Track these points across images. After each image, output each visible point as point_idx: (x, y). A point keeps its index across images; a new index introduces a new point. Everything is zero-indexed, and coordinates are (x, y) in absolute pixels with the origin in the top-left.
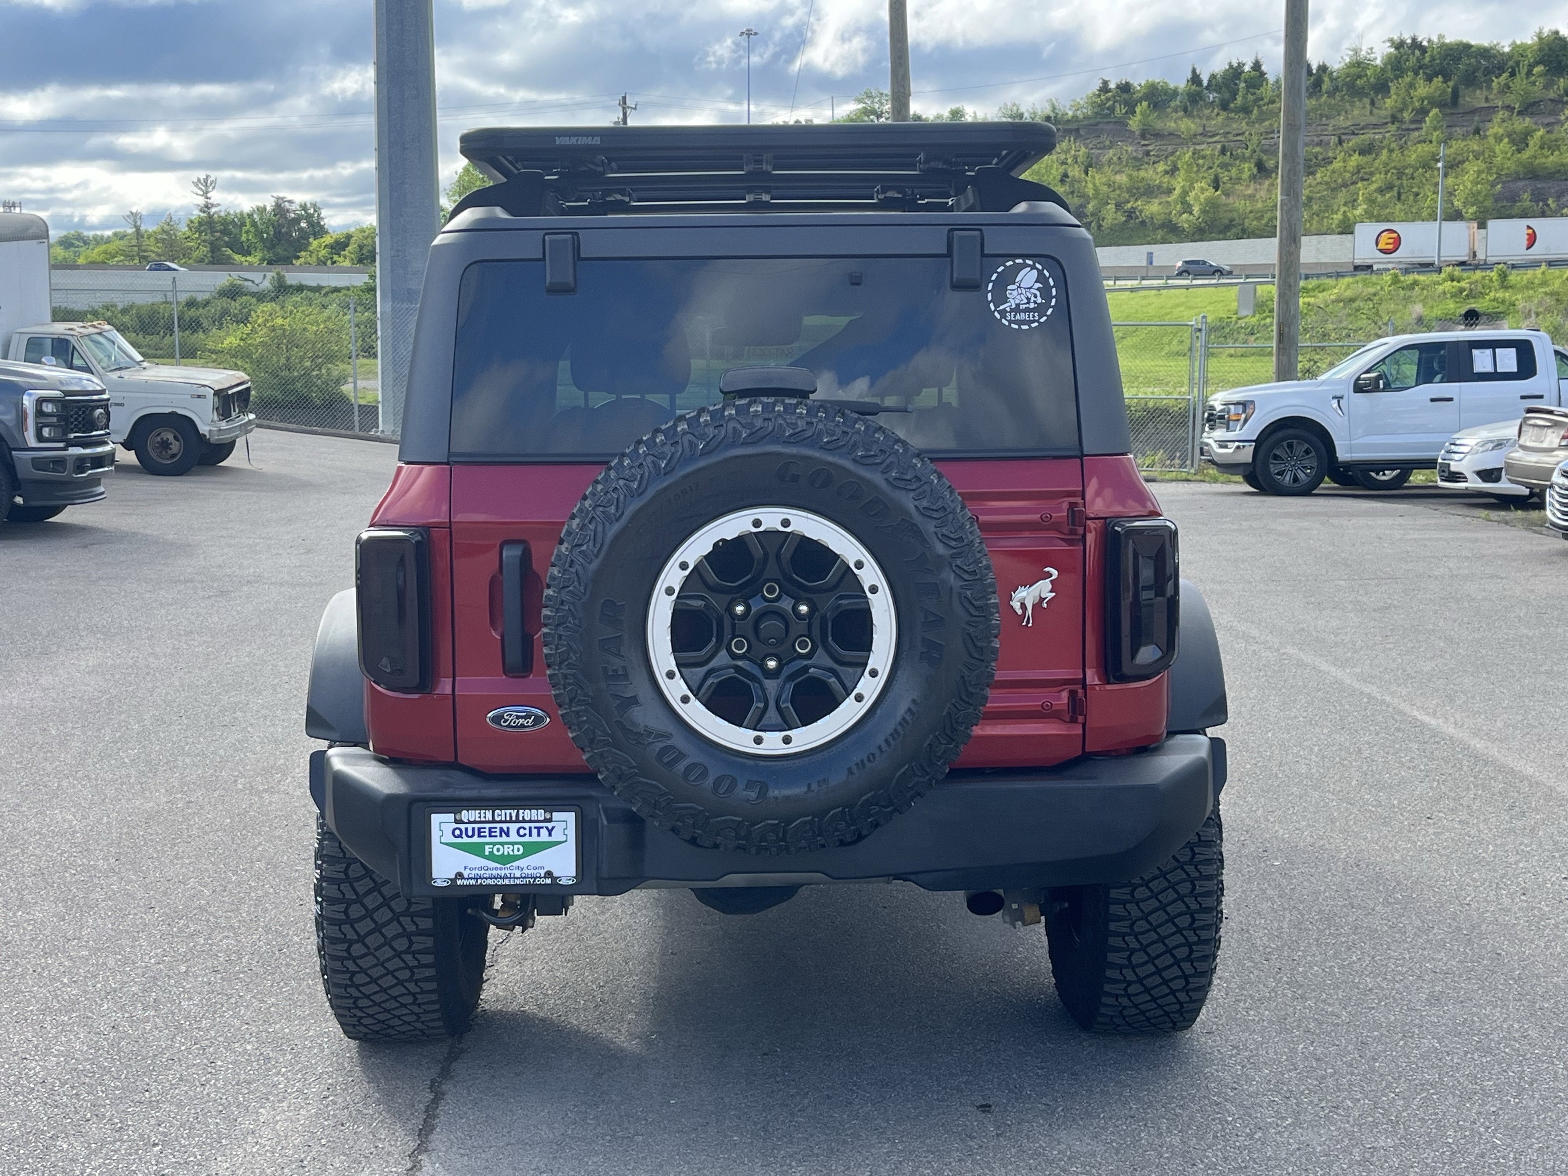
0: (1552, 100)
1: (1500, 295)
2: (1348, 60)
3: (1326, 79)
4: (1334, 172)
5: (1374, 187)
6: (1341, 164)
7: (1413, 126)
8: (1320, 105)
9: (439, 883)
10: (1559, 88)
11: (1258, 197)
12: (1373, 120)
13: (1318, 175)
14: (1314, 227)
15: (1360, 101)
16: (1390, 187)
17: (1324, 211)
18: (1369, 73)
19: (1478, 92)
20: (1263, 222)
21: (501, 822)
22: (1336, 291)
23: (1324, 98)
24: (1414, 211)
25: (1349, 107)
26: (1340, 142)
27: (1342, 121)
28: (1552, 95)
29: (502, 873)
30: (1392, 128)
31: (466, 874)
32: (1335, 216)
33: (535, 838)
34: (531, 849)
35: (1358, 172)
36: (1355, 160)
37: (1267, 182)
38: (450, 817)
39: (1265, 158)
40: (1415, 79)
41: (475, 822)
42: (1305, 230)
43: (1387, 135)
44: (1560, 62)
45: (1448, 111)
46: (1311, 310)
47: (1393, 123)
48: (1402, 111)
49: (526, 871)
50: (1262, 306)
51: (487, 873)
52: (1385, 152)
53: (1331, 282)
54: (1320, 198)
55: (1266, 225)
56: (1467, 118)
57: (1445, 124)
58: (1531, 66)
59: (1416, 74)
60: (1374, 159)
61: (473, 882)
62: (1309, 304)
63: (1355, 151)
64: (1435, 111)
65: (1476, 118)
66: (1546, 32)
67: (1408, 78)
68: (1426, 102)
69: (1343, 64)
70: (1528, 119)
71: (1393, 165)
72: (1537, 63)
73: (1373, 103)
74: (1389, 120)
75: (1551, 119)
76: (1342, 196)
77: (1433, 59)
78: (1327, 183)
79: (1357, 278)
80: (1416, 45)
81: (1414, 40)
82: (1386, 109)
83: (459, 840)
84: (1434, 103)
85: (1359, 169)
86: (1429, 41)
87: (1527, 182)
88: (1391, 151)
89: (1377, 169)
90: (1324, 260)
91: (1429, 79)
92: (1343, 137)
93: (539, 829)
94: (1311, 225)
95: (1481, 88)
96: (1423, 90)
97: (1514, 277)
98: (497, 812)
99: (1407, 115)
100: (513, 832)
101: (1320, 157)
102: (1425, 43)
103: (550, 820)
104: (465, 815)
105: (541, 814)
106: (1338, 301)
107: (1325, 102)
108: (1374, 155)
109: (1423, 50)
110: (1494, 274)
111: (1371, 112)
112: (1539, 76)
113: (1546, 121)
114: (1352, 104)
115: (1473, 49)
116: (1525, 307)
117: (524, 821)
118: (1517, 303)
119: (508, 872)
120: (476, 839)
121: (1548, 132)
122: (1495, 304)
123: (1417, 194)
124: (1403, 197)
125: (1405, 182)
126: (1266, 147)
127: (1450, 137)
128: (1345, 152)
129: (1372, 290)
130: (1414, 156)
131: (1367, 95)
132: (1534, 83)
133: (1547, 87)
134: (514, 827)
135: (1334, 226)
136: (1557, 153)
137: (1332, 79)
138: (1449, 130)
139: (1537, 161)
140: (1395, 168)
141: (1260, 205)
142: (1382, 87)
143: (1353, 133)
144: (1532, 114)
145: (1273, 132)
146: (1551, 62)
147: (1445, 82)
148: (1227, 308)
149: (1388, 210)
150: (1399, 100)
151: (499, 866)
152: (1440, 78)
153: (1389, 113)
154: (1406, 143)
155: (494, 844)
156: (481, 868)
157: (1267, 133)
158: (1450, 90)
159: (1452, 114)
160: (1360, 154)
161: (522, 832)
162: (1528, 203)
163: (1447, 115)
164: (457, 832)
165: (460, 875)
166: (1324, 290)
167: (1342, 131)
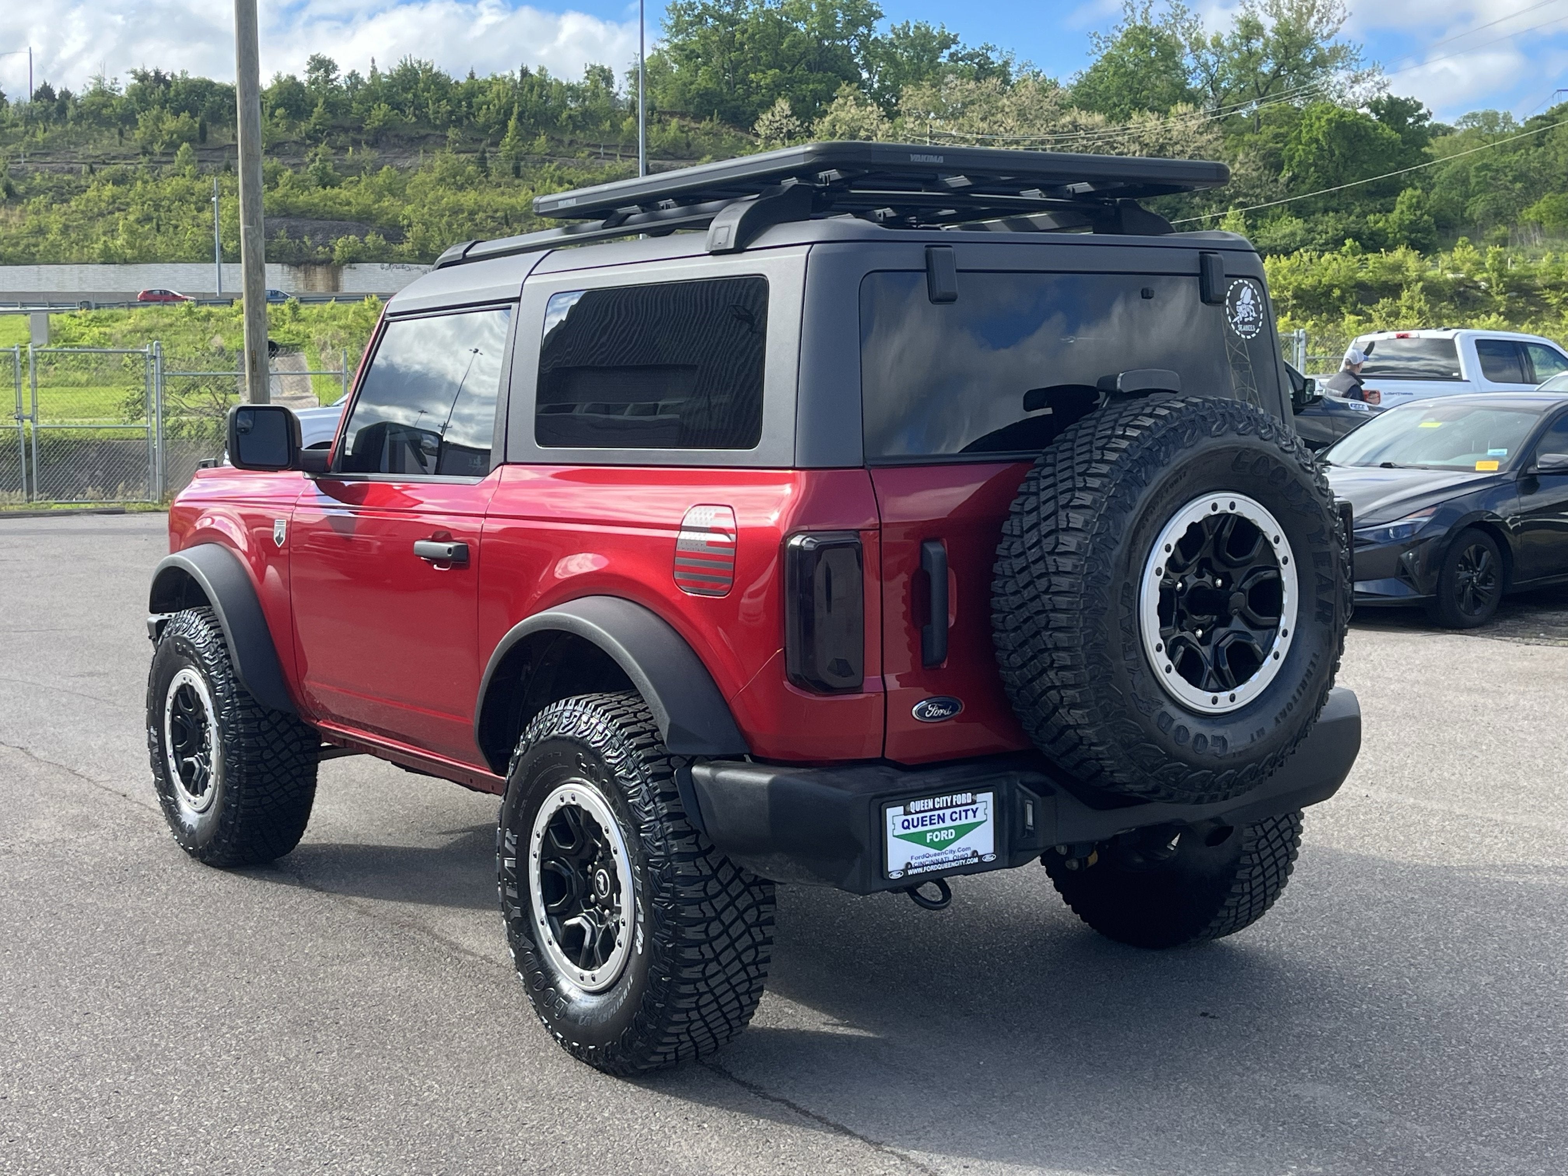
0: (296, 142)
1: (294, 327)
2: (91, 88)
3: (71, 107)
4: (88, 201)
5: (131, 218)
6: (95, 193)
7: (164, 159)
8: (67, 132)
9: (895, 876)
10: (300, 132)
11: (11, 222)
12: (123, 150)
13: (73, 203)
14: (73, 256)
15: (108, 130)
16: (148, 219)
17: (83, 240)
18: (114, 102)
19: (225, 130)
20: (20, 249)
21: (940, 809)
22: (131, 321)
23: (70, 125)
24: (175, 242)
25: (96, 136)
26: (92, 171)
27: (90, 150)
28: (294, 137)
29: (939, 858)
30: (144, 160)
31: (913, 862)
32: (95, 246)
33: (964, 821)
34: (962, 831)
35: (114, 202)
36: (109, 190)
37: (19, 208)
38: (901, 809)
39: (13, 183)
40: (162, 112)
41: (921, 812)
42: (65, 258)
43: (140, 166)
44: (299, 107)
45: (198, 147)
46: (109, 340)
47: (144, 155)
48: (151, 143)
49: (957, 854)
50: (55, 335)
51: (927, 861)
52: (139, 183)
53: (123, 312)
54: (77, 227)
55: (23, 252)
56: (217, 154)
57: (196, 159)
58: (274, 108)
59: (163, 108)
60: (129, 190)
61: (920, 870)
62: (105, 334)
63: (108, 181)
64: (185, 145)
65: (226, 155)
66: (284, 77)
67: (155, 111)
68: (175, 136)
69: (86, 92)
70: (275, 159)
71: (149, 196)
72: (278, 106)
73: (121, 133)
74: (140, 151)
75: (296, 161)
76: (99, 226)
77: (178, 94)
78: (83, 212)
79: (149, 309)
80: (159, 78)
81: (157, 73)
82: (136, 140)
83: (907, 831)
84: (183, 138)
85: (114, 199)
86: (173, 76)
87: (282, 220)
88: (145, 182)
89: (133, 200)
90: (87, 290)
91: (176, 113)
92: (94, 166)
93: (966, 811)
94: (71, 253)
95: (227, 126)
96: (171, 124)
97: (304, 310)
98: (937, 799)
99: (157, 148)
100: (947, 818)
101: (73, 185)
102: (168, 78)
103: (974, 802)
104: (915, 806)
105: (967, 797)
106: (135, 331)
107: (71, 130)
108: (128, 186)
109: (168, 84)
110: (285, 307)
111: (121, 143)
112: (281, 119)
113: (292, 162)
114: (100, 133)
115: (216, 87)
116: (320, 339)
117: (957, 806)
118: (312, 336)
119: (943, 856)
120: (920, 829)
121: (296, 173)
122: (290, 336)
123: (176, 227)
124: (162, 229)
125: (162, 214)
126: (13, 172)
127: (202, 172)
128: (99, 182)
129: (167, 321)
130: (169, 189)
131: (114, 125)
132: (277, 125)
133: (289, 129)
134: (948, 812)
135: (95, 256)
136: (306, 193)
137: (77, 107)
138: (201, 164)
139: (290, 200)
140: (151, 199)
141: (13, 231)
142: (128, 118)
143: (104, 163)
144: (278, 154)
145: (19, 156)
146: (291, 106)
147: (192, 117)
148: (18, 337)
149: (149, 241)
150: (149, 133)
151: (937, 852)
152: (187, 114)
153: (139, 144)
154: (158, 175)
155: (933, 831)
156: (924, 856)
157: (12, 157)
158: (197, 125)
159: (201, 149)
160: (113, 184)
161: (954, 816)
162: (285, 240)
163: (196, 150)
164: (906, 824)
165: (908, 866)
166: (117, 320)
167: (93, 160)
